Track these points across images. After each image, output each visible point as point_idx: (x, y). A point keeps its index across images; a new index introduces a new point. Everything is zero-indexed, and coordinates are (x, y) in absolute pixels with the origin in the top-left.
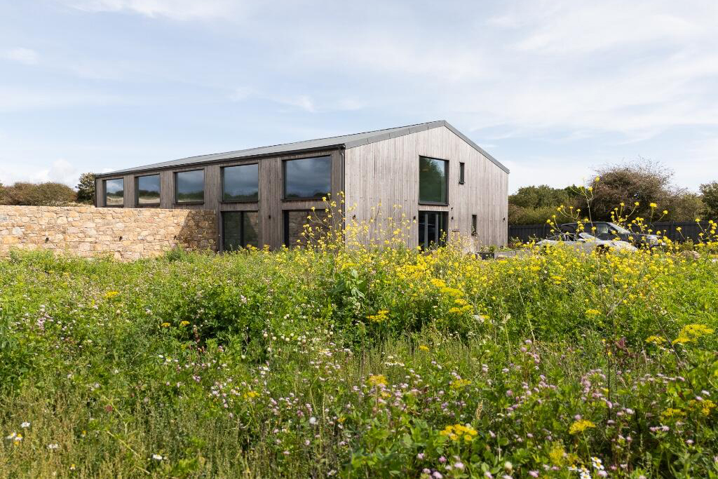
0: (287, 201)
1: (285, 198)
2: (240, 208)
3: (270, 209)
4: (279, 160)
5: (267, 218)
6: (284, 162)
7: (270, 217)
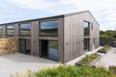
0: (41, 36)
1: (40, 35)
2: (25, 38)
3: (34, 39)
4: (38, 22)
5: (33, 42)
6: (40, 22)
7: (34, 42)
